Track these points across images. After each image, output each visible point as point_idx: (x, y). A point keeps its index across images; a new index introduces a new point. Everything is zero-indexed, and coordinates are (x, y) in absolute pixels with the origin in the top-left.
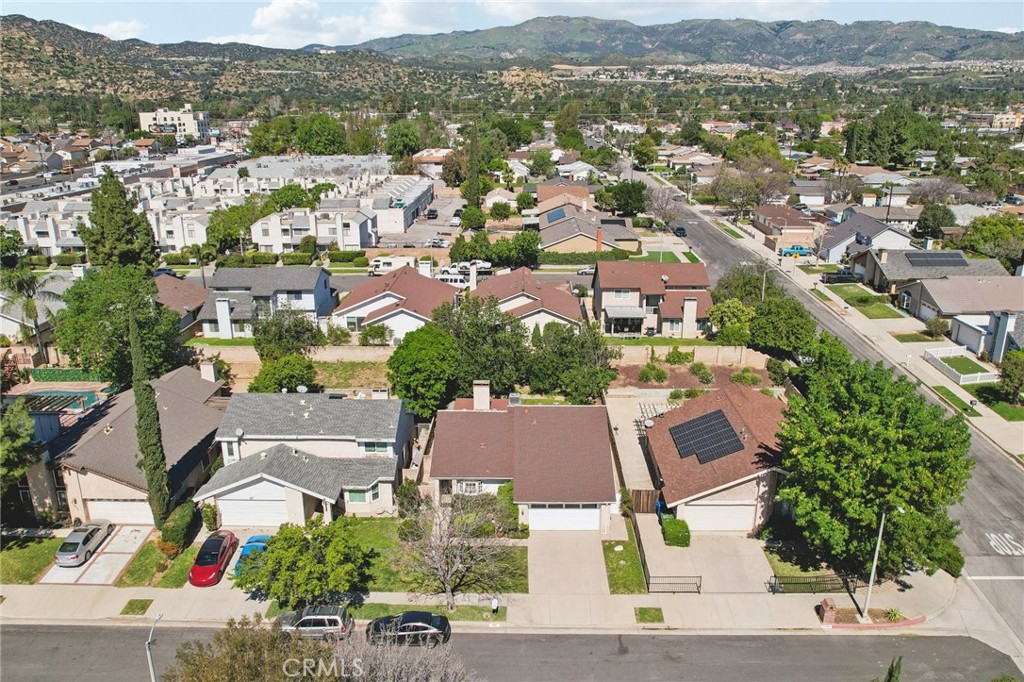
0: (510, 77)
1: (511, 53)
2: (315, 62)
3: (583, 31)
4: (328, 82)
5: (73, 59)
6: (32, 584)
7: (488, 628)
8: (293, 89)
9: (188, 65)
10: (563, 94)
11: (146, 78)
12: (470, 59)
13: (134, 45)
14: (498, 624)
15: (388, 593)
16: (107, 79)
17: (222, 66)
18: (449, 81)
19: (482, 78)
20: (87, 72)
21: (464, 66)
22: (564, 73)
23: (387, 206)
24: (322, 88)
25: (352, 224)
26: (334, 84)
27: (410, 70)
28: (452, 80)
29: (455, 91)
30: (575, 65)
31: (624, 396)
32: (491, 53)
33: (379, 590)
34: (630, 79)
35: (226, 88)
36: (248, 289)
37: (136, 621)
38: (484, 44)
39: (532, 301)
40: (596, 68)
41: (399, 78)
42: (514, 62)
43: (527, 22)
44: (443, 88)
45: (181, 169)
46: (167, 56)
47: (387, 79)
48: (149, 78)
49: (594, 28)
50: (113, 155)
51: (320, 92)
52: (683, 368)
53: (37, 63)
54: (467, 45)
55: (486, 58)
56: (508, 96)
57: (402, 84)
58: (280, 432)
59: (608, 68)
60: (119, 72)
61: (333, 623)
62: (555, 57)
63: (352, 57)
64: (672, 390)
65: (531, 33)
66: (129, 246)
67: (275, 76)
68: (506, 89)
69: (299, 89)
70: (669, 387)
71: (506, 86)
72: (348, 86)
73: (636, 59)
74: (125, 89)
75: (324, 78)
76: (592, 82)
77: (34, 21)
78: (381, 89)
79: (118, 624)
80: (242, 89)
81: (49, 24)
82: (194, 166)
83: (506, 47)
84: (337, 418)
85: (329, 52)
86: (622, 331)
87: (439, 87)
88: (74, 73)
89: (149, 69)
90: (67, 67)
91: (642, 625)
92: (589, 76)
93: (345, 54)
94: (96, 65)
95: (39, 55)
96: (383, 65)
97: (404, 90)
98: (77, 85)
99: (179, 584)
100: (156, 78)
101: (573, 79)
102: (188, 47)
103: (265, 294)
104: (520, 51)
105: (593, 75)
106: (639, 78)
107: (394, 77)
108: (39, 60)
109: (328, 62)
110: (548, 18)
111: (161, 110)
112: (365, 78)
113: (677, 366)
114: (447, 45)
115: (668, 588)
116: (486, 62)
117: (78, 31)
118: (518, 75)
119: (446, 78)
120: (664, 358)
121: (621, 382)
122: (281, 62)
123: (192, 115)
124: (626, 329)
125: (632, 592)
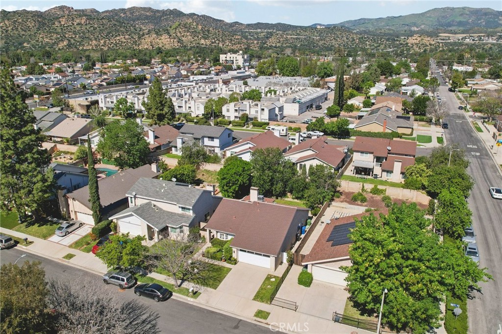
0: (411, 41)
1: (417, 28)
2: (314, 32)
3: (462, 15)
4: (319, 42)
5: (208, 31)
6: (45, 239)
7: (187, 300)
8: (301, 45)
9: (257, 33)
10: (441, 49)
11: (237, 39)
12: (394, 31)
13: (236, 24)
14: (192, 300)
15: (159, 274)
16: (221, 40)
17: (271, 34)
18: (380, 42)
19: (397, 40)
20: (213, 37)
21: (390, 34)
22: (445, 38)
23: (291, 102)
24: (315, 45)
25: (266, 109)
26: (321, 43)
27: (361, 36)
28: (381, 42)
29: (382, 47)
30: (452, 34)
31: (340, 207)
32: (406, 28)
33: (157, 272)
34: (485, 41)
35: (271, 44)
36: (193, 134)
37: (66, 262)
38: (402, 23)
39: (314, 153)
40: (464, 35)
41: (354, 40)
42: (417, 32)
43: (429, 11)
44: (376, 45)
45: (223, 80)
46: (249, 29)
47: (348, 40)
48: (238, 39)
49: (468, 13)
50: (203, 73)
51: (314, 47)
52: (378, 197)
53: (195, 33)
54: (393, 24)
55: (402, 30)
56: (408, 50)
57: (355, 43)
58: (150, 196)
59: (472, 35)
60: (226, 37)
61: (123, 280)
62: (441, 30)
63: (332, 30)
64: (367, 208)
65: (430, 17)
66: (161, 112)
67: (294, 39)
68: (409, 46)
69: (304, 45)
70: (366, 206)
71: (409, 45)
72: (328, 44)
73: (491, 30)
74: (227, 44)
75: (317, 40)
76: (460, 43)
77: (198, 15)
78: (344, 45)
79: (60, 262)
80: (278, 45)
81: (203, 16)
82: (230, 79)
83: (415, 25)
84: (174, 194)
85: (321, 27)
86: (361, 174)
87: (374, 45)
88: (208, 37)
89: (239, 35)
90: (206, 35)
91: (255, 318)
92: (459, 40)
93: (329, 28)
94: (218, 33)
95: (196, 29)
96: (347, 34)
97: (356, 46)
98: (208, 42)
99: (88, 252)
100: (241, 39)
101: (449, 41)
102: (259, 25)
103: (198, 137)
104: (423, 26)
105: (462, 39)
106: (490, 41)
107: (351, 40)
108: (196, 32)
109: (320, 32)
110: (441, 8)
111: (229, 54)
112: (337, 40)
113: (376, 196)
114: (383, 24)
115: (282, 304)
116: (402, 32)
117: (214, 19)
118: (416, 39)
119: (378, 40)
120: (369, 190)
121: (341, 200)
122: (298, 32)
123: (241, 56)
124: (363, 173)
125: (263, 302)
